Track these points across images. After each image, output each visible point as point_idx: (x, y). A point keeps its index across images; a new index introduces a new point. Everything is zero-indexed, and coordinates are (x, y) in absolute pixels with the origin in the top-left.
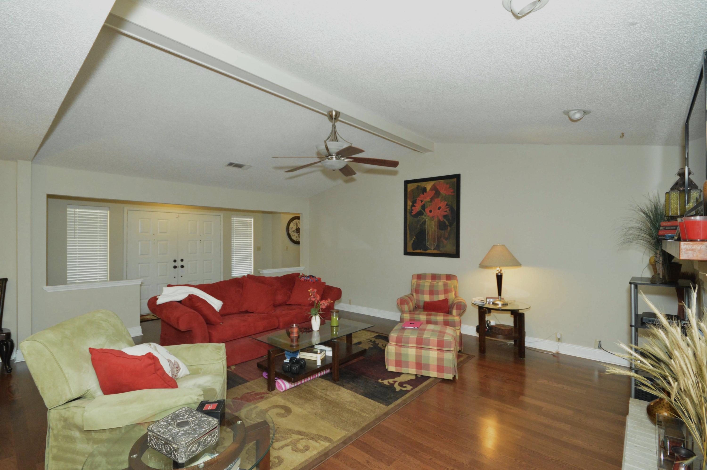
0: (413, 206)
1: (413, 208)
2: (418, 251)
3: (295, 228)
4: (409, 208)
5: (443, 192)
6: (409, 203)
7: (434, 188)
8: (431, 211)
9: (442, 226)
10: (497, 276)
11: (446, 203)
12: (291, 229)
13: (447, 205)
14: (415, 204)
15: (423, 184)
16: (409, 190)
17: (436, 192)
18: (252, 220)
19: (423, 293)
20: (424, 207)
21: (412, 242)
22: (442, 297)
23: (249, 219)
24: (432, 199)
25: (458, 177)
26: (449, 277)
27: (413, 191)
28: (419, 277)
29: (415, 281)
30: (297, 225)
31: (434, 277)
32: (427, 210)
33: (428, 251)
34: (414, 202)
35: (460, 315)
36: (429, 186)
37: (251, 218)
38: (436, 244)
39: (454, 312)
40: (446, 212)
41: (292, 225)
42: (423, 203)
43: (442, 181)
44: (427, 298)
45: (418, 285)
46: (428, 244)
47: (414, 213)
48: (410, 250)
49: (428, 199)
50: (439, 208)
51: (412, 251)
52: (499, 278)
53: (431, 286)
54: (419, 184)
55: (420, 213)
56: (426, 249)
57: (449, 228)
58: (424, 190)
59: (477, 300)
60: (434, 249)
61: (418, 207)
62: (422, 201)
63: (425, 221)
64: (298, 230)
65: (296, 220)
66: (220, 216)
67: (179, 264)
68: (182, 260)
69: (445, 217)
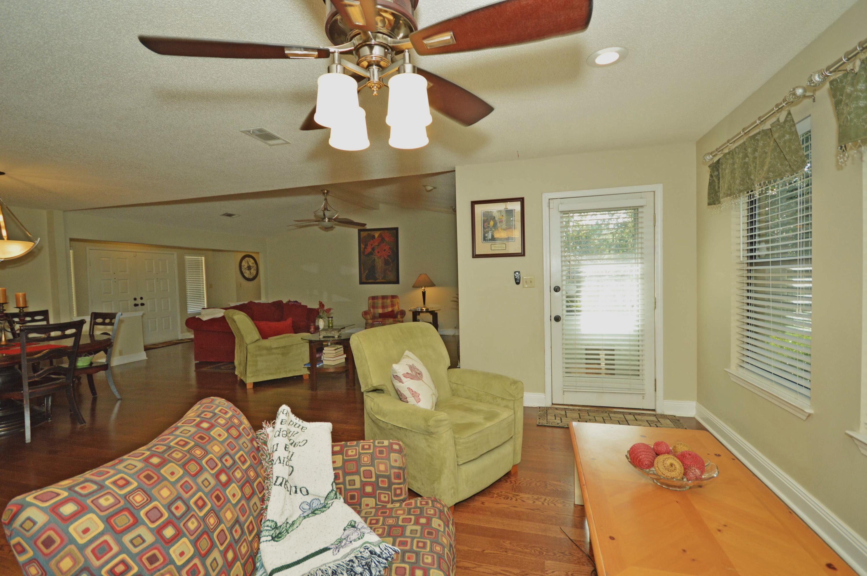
0: (365, 248)
1: (366, 250)
2: (370, 281)
3: (246, 265)
4: (362, 249)
5: (387, 239)
6: (363, 246)
7: (380, 236)
8: (378, 252)
9: (386, 263)
10: (423, 292)
11: (389, 246)
12: (243, 266)
13: (389, 248)
14: (367, 247)
15: (372, 233)
16: (362, 236)
17: (382, 239)
18: (203, 258)
19: (377, 308)
20: (373, 249)
21: (365, 274)
22: (390, 309)
23: (200, 258)
24: (379, 244)
25: (396, 229)
26: (393, 297)
27: (365, 237)
28: (374, 298)
29: (371, 301)
30: (248, 263)
31: (384, 297)
32: (376, 251)
33: (377, 281)
34: (366, 245)
35: (402, 318)
36: (377, 234)
38: (383, 275)
39: (399, 316)
40: (389, 253)
41: (244, 263)
42: (373, 246)
43: (386, 231)
44: (380, 311)
45: (374, 303)
46: (377, 275)
47: (366, 253)
48: (364, 280)
49: (377, 244)
50: (385, 250)
52: (424, 294)
53: (383, 303)
54: (369, 232)
55: (371, 253)
56: (376, 279)
57: (392, 264)
58: (373, 237)
59: (413, 308)
60: (382, 279)
61: (369, 249)
62: (372, 245)
63: (375, 259)
64: (249, 268)
65: (247, 258)
66: (173, 254)
67: (139, 302)
68: (142, 298)
69: (388, 256)
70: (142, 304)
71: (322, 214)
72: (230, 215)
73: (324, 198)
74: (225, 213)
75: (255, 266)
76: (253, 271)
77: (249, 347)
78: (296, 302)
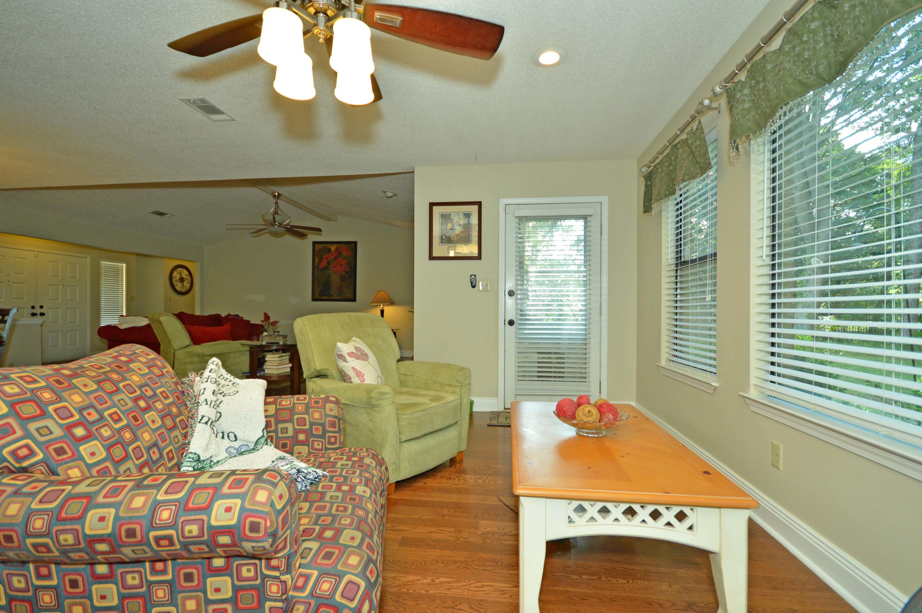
0: (320, 262)
1: (320, 264)
2: (324, 298)
3: (178, 277)
4: (316, 263)
5: (344, 253)
6: (317, 260)
7: (337, 249)
8: (334, 267)
9: (343, 278)
10: (381, 310)
11: (346, 261)
12: (175, 277)
13: (347, 263)
14: (322, 261)
15: (328, 246)
16: (317, 249)
17: (339, 253)
18: (124, 265)
20: (329, 264)
21: (319, 290)
23: (120, 264)
24: (335, 258)
25: (355, 243)
27: (320, 250)
30: (181, 275)
32: (332, 266)
33: (332, 298)
34: (321, 259)
36: (333, 248)
37: (123, 263)
38: (338, 292)
40: (345, 268)
41: (175, 273)
43: (344, 245)
46: (332, 292)
47: (321, 267)
48: (317, 297)
49: (333, 258)
50: (341, 265)
51: (318, 297)
52: (382, 312)
54: (325, 245)
55: (326, 268)
56: (330, 295)
57: (348, 281)
58: (330, 250)
60: (337, 296)
61: (324, 263)
62: (327, 259)
63: (330, 275)
64: (182, 280)
65: (179, 269)
66: (86, 258)
67: (38, 311)
68: (41, 307)
69: (345, 272)
70: (42, 314)
71: (272, 218)
72: (161, 214)
73: (274, 201)
74: (154, 210)
75: (190, 278)
76: (187, 285)
77: (177, 353)
78: (237, 316)
